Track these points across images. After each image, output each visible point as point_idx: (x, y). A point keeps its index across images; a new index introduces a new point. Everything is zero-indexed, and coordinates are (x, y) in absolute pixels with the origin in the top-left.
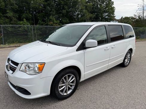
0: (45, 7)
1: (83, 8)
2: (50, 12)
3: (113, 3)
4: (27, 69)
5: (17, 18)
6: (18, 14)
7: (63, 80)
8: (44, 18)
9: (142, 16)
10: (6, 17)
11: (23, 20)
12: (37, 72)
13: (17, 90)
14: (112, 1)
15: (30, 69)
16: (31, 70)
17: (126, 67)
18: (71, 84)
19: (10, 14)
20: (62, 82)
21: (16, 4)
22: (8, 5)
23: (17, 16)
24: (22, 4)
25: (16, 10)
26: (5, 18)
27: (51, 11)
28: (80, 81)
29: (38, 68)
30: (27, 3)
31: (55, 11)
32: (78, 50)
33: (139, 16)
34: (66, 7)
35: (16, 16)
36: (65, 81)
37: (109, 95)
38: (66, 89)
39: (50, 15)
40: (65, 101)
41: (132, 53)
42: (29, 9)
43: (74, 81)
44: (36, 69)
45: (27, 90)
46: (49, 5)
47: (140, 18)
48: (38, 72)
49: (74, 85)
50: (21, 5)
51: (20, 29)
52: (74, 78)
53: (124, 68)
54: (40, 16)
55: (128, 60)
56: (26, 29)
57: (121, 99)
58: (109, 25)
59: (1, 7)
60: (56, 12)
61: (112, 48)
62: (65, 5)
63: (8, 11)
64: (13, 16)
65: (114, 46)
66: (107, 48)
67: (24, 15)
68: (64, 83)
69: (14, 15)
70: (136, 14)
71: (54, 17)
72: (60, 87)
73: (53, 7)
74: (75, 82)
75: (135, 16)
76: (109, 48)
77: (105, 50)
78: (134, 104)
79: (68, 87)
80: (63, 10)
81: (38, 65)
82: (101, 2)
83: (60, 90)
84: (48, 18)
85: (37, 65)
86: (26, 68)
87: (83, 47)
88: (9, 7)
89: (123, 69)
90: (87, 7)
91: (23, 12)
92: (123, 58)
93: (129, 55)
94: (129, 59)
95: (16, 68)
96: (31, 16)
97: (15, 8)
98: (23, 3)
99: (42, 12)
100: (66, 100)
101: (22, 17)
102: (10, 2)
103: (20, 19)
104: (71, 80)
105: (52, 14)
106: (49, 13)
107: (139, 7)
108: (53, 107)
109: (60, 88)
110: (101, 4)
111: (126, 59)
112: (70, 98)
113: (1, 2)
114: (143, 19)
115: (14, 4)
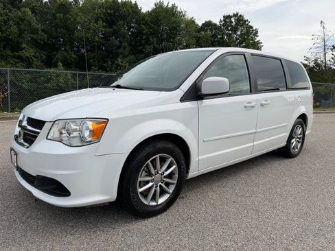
0: (106, 37)
1: (191, 41)
2: (116, 49)
3: (257, 32)
4: (64, 135)
5: (43, 61)
6: (45, 53)
7: (147, 166)
8: (105, 62)
9: (323, 59)
10: (20, 58)
11: (56, 66)
12: (87, 142)
13: (37, 187)
14: (254, 28)
15: (71, 136)
16: (73, 137)
17: (295, 159)
18: (167, 180)
19: (28, 52)
20: (146, 172)
21: (43, 30)
22: (26, 32)
23: (44, 57)
24: (57, 31)
25: (42, 42)
26: (16, 60)
27: (119, 47)
28: (189, 177)
29: (90, 131)
30: (68, 29)
31: (128, 48)
32: (183, 99)
33: (316, 60)
34: (153, 40)
35: (42, 57)
36: (153, 171)
37: (257, 211)
38: (155, 190)
39: (117, 55)
40: (151, 220)
41: (306, 126)
42: (72, 43)
43: (174, 174)
44: (87, 134)
45: (63, 183)
46: (115, 33)
47: (318, 65)
48: (90, 141)
49: (173, 184)
50: (54, 33)
51: (49, 85)
52: (174, 167)
53: (290, 160)
54: (94, 56)
55: (299, 142)
56: (62, 85)
57: (288, 219)
58: (252, 55)
59: (10, 37)
60: (131, 50)
61: (262, 105)
62: (152, 34)
63: (24, 46)
64: (35, 57)
65: (266, 101)
66: (249, 103)
67: (59, 56)
68: (150, 174)
69: (38, 54)
70: (309, 55)
71: (127, 59)
72: (140, 182)
73: (124, 38)
74: (177, 176)
75: (307, 59)
76: (254, 104)
77: (245, 107)
78: (319, 230)
79: (160, 185)
80: (146, 46)
81: (91, 123)
82: (231, 30)
83: (140, 190)
84: (113, 63)
85: (90, 125)
86: (61, 133)
87: (195, 94)
88: (28, 37)
89: (288, 162)
90: (201, 41)
91: (58, 49)
92: (287, 135)
93: (299, 131)
94: (299, 138)
95: (38, 133)
96: (74, 56)
97: (41, 40)
98: (59, 30)
99: (99, 48)
100: (154, 218)
101: (55, 59)
102: (30, 25)
103: (49, 63)
104: (166, 170)
105: (122, 53)
106: (114, 52)
107: (314, 41)
108: (124, 232)
109: (140, 187)
110: (230, 34)
111: (293, 138)
112: (164, 215)
113: (11, 26)
114: (325, 66)
115: (38, 30)
